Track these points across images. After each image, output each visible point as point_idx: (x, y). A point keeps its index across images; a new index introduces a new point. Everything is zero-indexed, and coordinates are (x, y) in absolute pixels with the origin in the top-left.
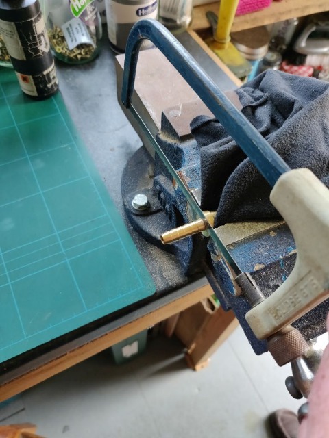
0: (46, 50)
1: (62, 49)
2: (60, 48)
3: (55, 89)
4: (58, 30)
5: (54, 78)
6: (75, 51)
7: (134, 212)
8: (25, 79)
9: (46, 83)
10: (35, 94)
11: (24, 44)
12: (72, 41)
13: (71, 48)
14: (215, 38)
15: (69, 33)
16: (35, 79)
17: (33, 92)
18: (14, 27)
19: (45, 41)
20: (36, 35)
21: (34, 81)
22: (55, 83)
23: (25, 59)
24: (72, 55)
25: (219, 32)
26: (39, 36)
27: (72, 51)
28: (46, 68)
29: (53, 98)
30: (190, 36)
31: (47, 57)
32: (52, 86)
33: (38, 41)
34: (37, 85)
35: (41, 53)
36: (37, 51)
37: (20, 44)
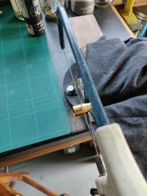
0: (39, 14)
1: (49, 13)
2: (48, 13)
3: (43, 32)
4: (49, 4)
5: (42, 27)
6: (54, 14)
7: (67, 94)
8: (29, 27)
9: (38, 29)
10: (33, 34)
11: (29, 11)
12: (54, 9)
13: (53, 13)
14: (125, 10)
15: (53, 6)
16: (34, 27)
17: (32, 33)
18: (24, 3)
19: (38, 10)
20: (34, 7)
21: (33, 28)
22: (43, 29)
23: (29, 18)
24: (53, 16)
25: (127, 7)
26: (35, 7)
27: (53, 14)
28: (39, 22)
29: (41, 36)
30: (111, 9)
31: (39, 17)
32: (41, 31)
33: (35, 10)
34: (34, 30)
35: (36, 15)
36: (34, 14)
37: (27, 11)
